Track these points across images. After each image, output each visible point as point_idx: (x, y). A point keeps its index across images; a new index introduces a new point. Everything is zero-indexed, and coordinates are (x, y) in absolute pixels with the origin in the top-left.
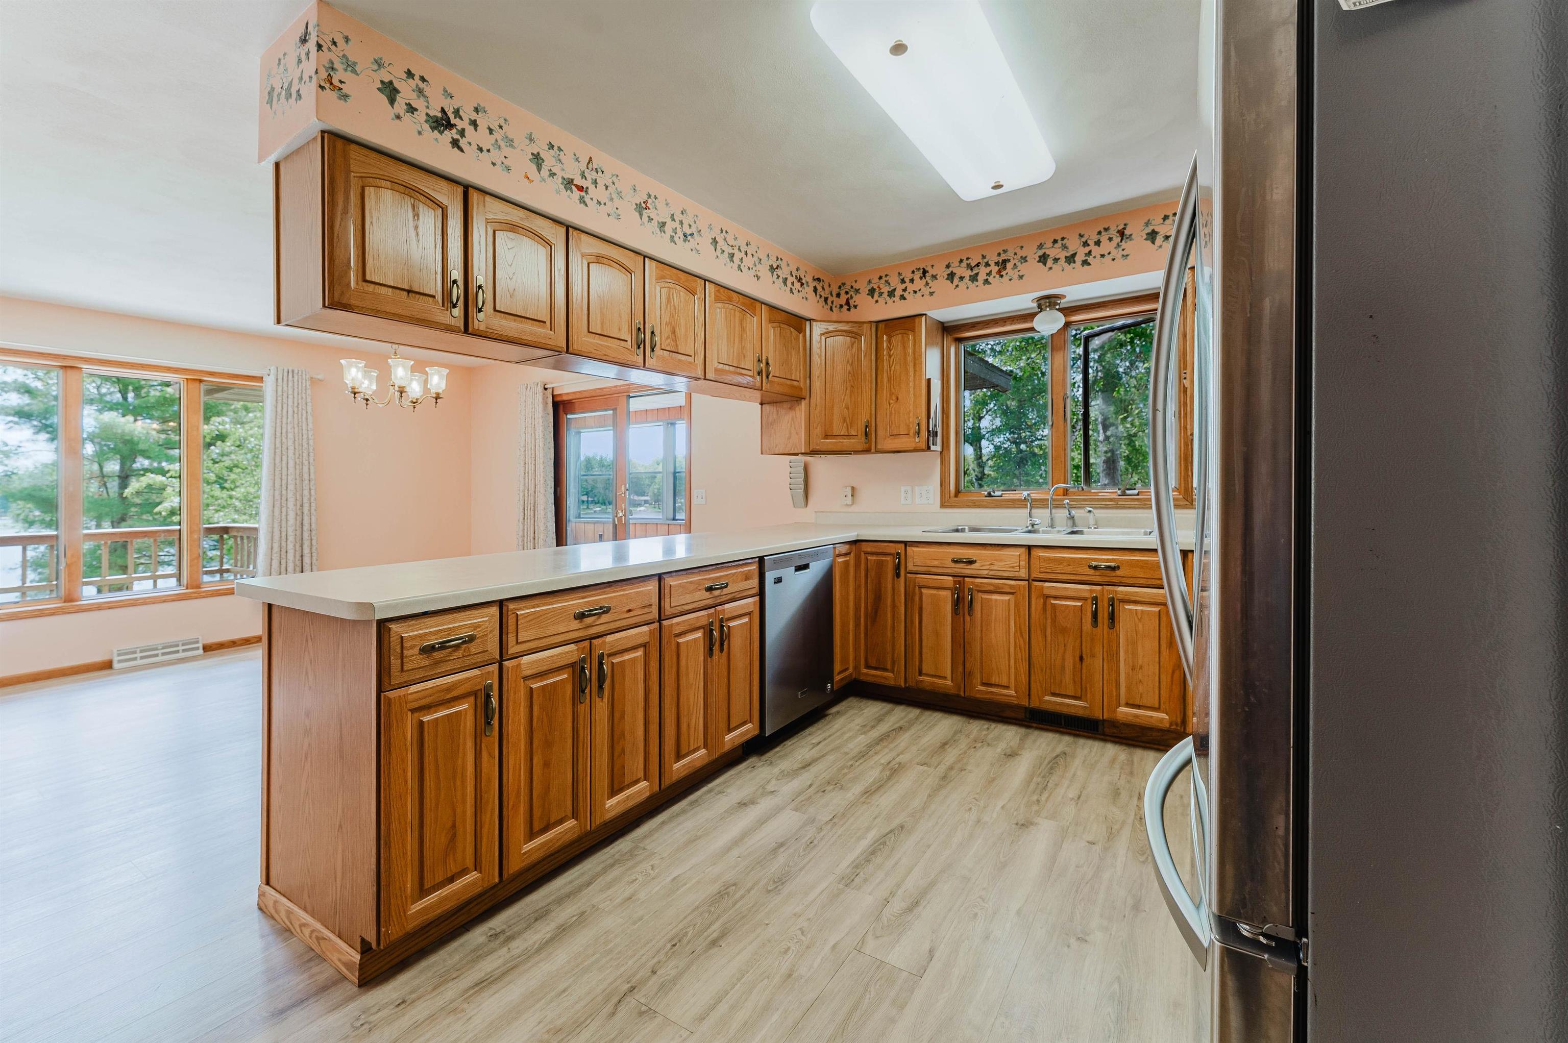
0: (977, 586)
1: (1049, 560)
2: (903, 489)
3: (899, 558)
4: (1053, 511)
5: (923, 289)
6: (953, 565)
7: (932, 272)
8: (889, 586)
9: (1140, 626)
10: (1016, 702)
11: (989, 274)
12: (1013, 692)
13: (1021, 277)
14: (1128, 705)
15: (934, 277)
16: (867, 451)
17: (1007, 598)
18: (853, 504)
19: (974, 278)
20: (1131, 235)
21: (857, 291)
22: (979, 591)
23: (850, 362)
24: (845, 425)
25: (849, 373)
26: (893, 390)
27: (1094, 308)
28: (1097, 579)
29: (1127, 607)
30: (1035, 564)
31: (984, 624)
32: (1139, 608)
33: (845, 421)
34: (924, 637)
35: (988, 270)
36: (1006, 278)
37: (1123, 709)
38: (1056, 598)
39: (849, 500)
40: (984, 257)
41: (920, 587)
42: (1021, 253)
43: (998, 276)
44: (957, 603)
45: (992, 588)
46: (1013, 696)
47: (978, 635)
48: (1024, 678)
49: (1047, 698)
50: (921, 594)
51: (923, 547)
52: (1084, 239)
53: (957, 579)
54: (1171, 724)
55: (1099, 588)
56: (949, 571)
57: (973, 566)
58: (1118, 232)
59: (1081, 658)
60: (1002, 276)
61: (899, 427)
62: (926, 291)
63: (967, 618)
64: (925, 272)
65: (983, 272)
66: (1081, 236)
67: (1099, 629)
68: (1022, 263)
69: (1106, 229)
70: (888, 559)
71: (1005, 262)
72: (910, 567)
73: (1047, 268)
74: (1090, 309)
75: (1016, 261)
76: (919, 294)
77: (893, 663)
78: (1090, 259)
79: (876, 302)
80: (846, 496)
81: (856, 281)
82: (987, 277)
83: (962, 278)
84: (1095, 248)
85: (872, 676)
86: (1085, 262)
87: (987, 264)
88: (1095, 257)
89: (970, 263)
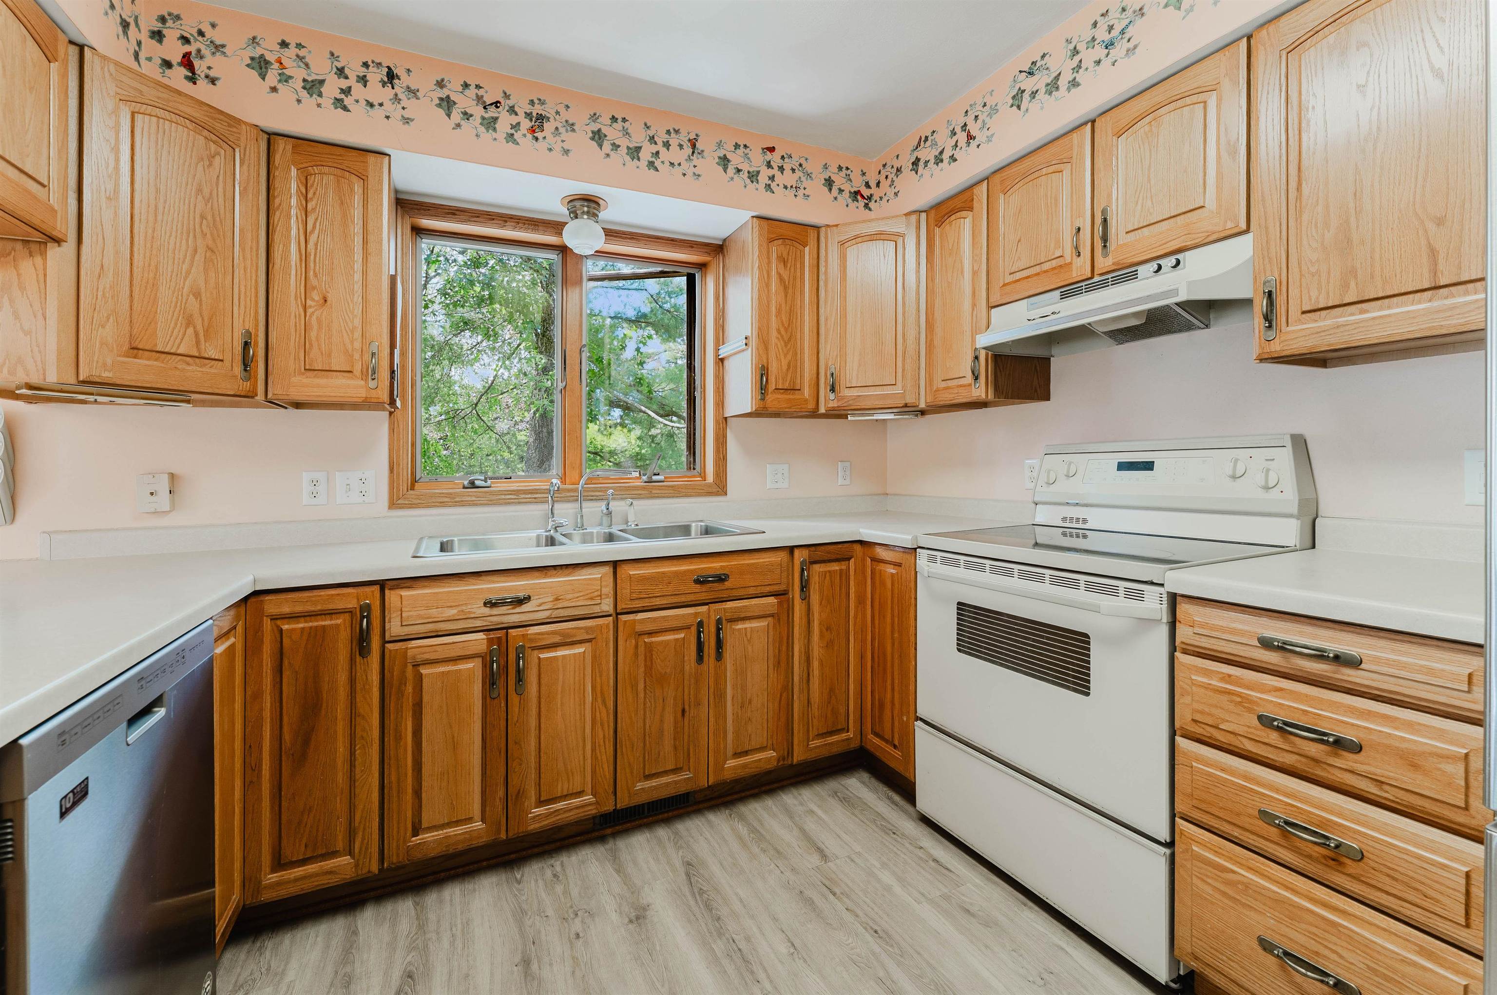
0: (531, 640)
1: (643, 579)
2: (306, 477)
3: (368, 617)
5: (388, 104)
6: (487, 611)
7: (405, 80)
8: (342, 677)
9: (750, 648)
10: (594, 812)
11: (516, 126)
12: (588, 798)
13: (566, 152)
14: (737, 755)
15: (413, 92)
16: (245, 398)
17: (579, 650)
18: (173, 507)
19: (491, 124)
20: (703, 151)
21: (218, 48)
22: (534, 648)
23: (206, 191)
24: (190, 330)
25: (203, 217)
26: (313, 281)
27: (626, 238)
28: (703, 597)
29: (740, 626)
30: (625, 591)
31: (543, 700)
32: (748, 625)
33: (189, 322)
34: (426, 759)
35: (514, 120)
36: (542, 145)
37: (731, 763)
38: (650, 634)
39: (163, 500)
40: (507, 96)
41: (416, 666)
42: (565, 115)
43: (529, 136)
44: (491, 681)
45: (557, 639)
46: (590, 804)
47: (533, 722)
48: (606, 770)
49: (639, 786)
50: (419, 678)
51: (425, 587)
52: (651, 133)
53: (492, 635)
54: (779, 761)
55: (704, 609)
56: (478, 623)
57: (525, 608)
58: (689, 140)
59: (683, 711)
60: (537, 139)
61: (330, 355)
62: (396, 112)
63: (514, 699)
64: (391, 76)
65: (505, 121)
66: (648, 127)
67: (704, 666)
68: (567, 131)
69: (677, 132)
70: (339, 621)
71: (541, 118)
72: (395, 628)
73: (602, 154)
74: (621, 237)
75: (559, 125)
76: (378, 112)
77: (351, 833)
78: (657, 163)
79: (268, 90)
80: (152, 494)
81: (213, 26)
82: (513, 131)
83: (467, 116)
84: (663, 151)
85: (296, 880)
86: (651, 164)
87: (512, 110)
88: (663, 162)
89: (482, 96)
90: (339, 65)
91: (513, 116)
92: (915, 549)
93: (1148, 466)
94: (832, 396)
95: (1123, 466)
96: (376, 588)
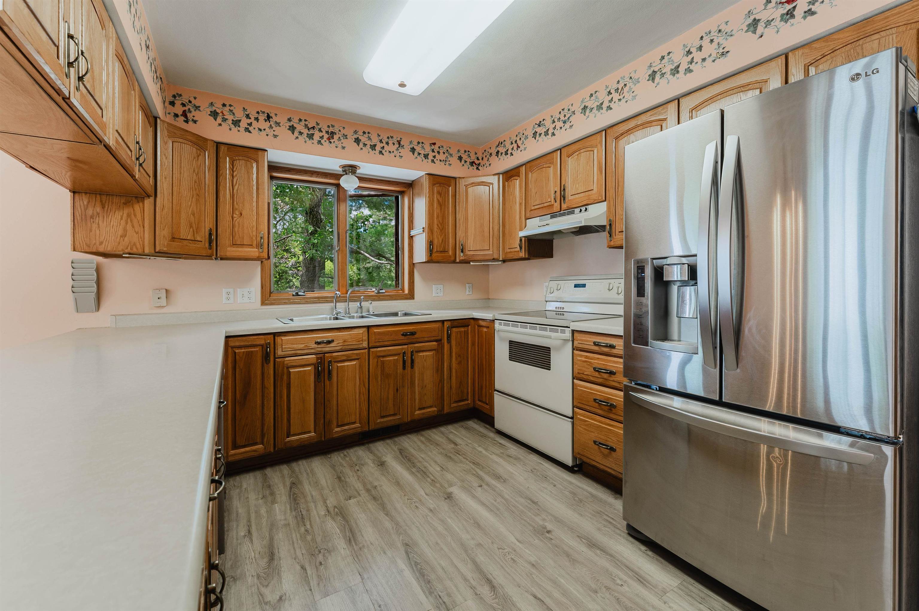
0: (334, 358)
1: (379, 333)
2: (224, 291)
3: (269, 347)
4: (350, 303)
5: (267, 129)
6: (316, 346)
7: (275, 119)
8: (259, 372)
9: (425, 363)
10: (360, 430)
11: (322, 137)
12: (358, 425)
13: (343, 148)
14: (420, 409)
15: (278, 124)
16: (209, 257)
17: (354, 363)
18: (166, 304)
19: (311, 136)
20: (403, 146)
21: (197, 108)
22: (335, 362)
23: (196, 171)
24: (191, 230)
25: (195, 182)
26: (236, 206)
27: (367, 181)
28: (405, 341)
29: (421, 354)
30: (373, 338)
31: (339, 384)
32: (424, 354)
33: (191, 226)
34: (292, 406)
35: (321, 134)
36: (333, 145)
37: (417, 412)
38: (383, 357)
40: (318, 124)
41: (288, 368)
42: (343, 131)
43: (328, 141)
44: (318, 375)
45: (344, 358)
46: (358, 427)
47: (335, 393)
48: (365, 413)
49: (379, 421)
50: (289, 373)
51: (291, 336)
52: (380, 138)
53: (319, 356)
54: (438, 412)
55: (406, 346)
56: (313, 351)
57: (332, 345)
58: (397, 141)
59: (397, 390)
60: (331, 142)
61: (243, 238)
62: (271, 133)
63: (327, 382)
64: (269, 117)
65: (317, 135)
66: (379, 136)
67: (406, 371)
68: (344, 139)
69: (392, 137)
70: (258, 349)
71: (333, 133)
72: (280, 353)
73: (359, 148)
75: (340, 136)
76: (263, 133)
77: (263, 436)
78: (383, 152)
79: (218, 125)
80: (159, 298)
81: (195, 98)
82: (320, 139)
83: (301, 133)
84: (386, 146)
85: (242, 453)
86: (381, 152)
87: (320, 130)
88: (386, 151)
89: (307, 125)
90: (247, 113)
91: (321, 133)
92: (494, 320)
93: (584, 286)
94: (462, 254)
95: (576, 286)
96: (272, 336)
